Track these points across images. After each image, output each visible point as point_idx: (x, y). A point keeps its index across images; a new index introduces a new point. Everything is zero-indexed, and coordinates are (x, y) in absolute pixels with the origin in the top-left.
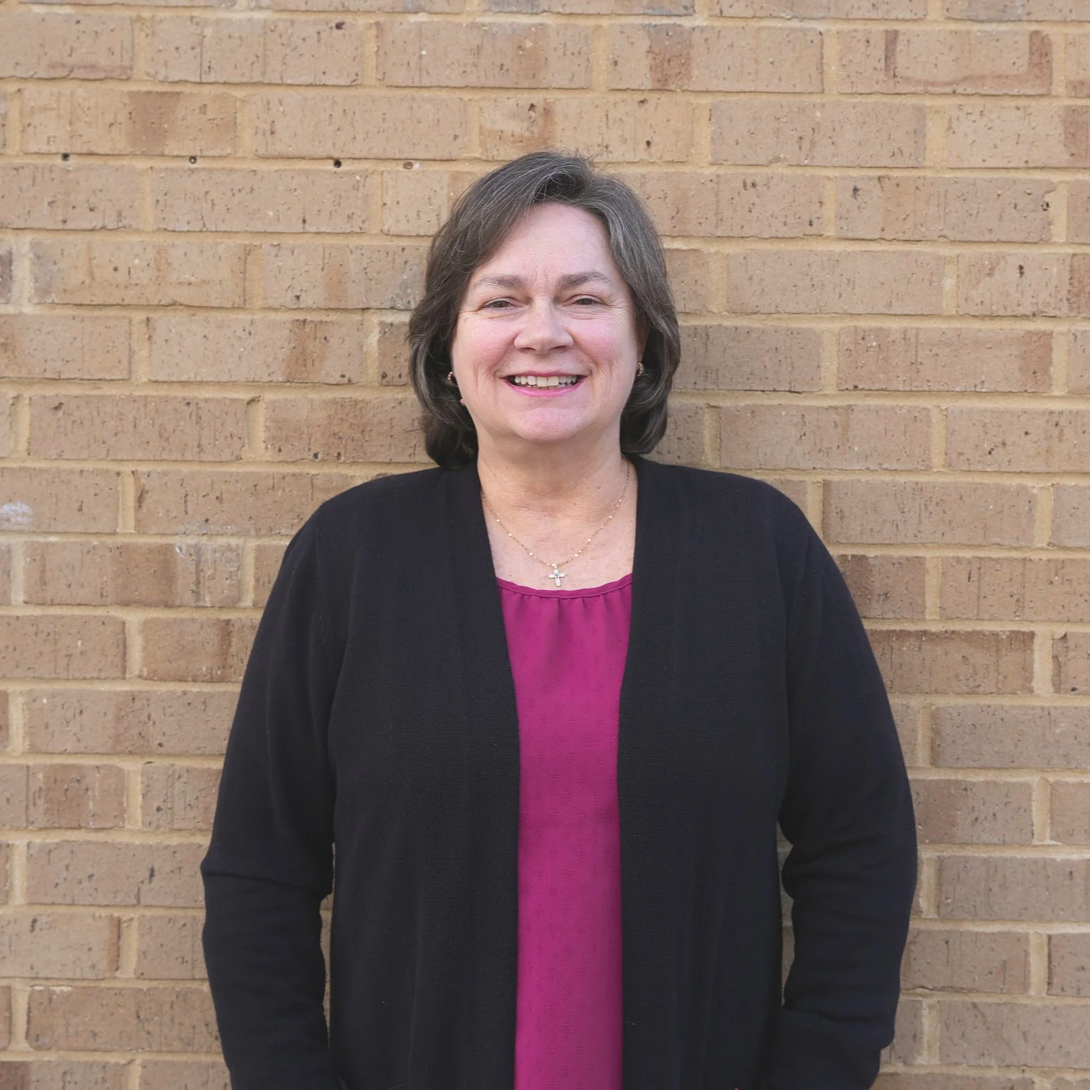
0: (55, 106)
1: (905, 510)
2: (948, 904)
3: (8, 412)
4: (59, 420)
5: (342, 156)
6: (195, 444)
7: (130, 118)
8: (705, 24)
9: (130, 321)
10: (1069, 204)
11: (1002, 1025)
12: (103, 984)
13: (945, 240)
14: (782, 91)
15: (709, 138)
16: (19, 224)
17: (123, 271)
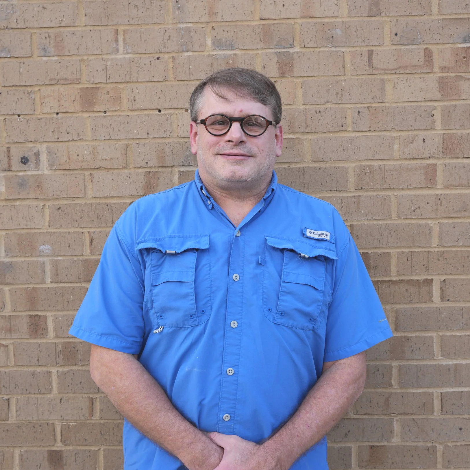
0: (52, 95)
1: (382, 234)
2: (402, 383)
3: (41, 211)
4: (60, 213)
5: (162, 108)
6: (111, 221)
7: (81, 98)
8: (298, 51)
9: (84, 175)
10: (441, 114)
11: (424, 426)
12: (88, 422)
13: (394, 130)
14: (329, 75)
15: (302, 95)
16: (41, 140)
17: (81, 156)
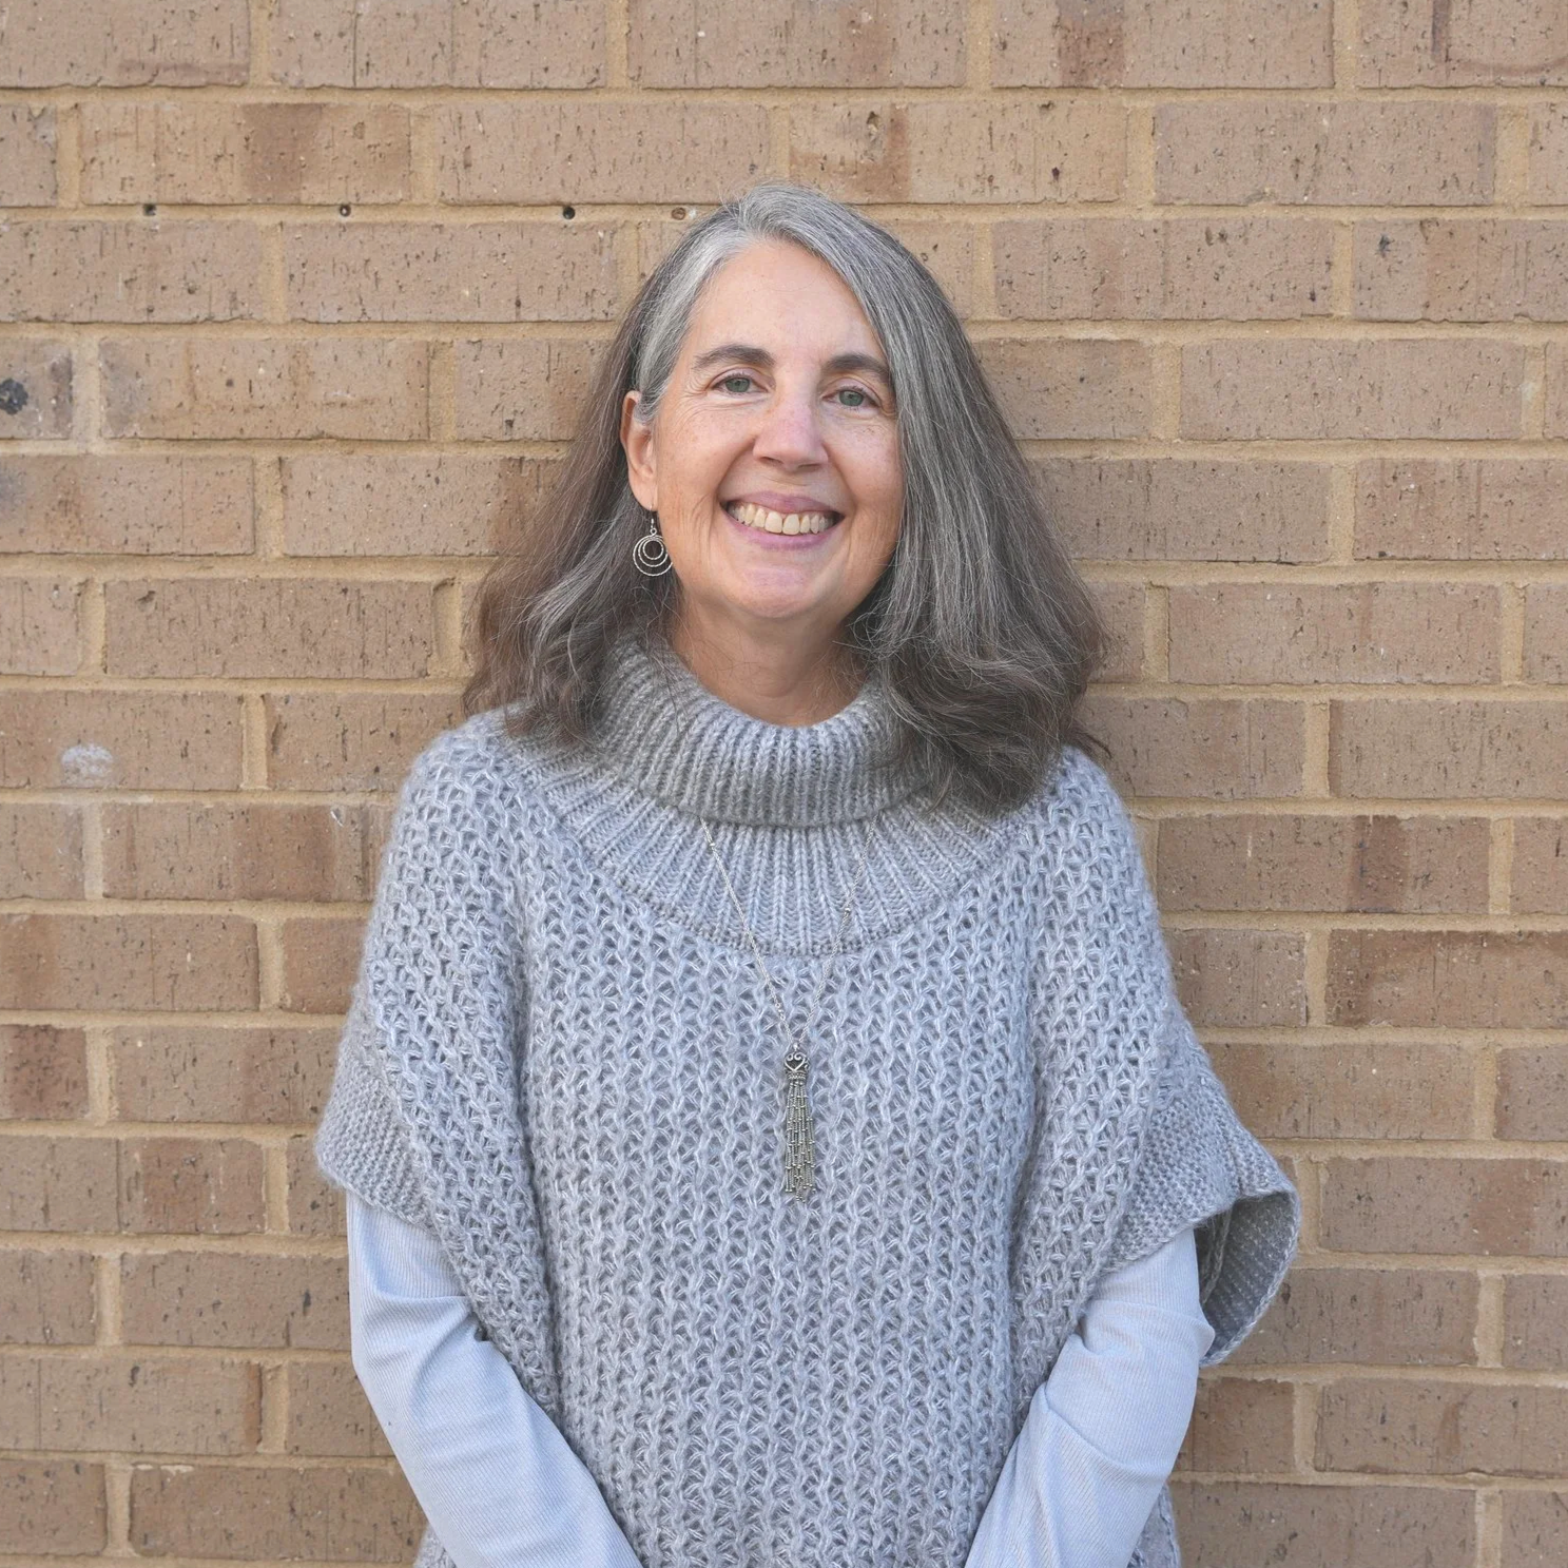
0: (131, 129)
1: (1459, 746)
2: (1517, 1348)
3: (71, 607)
4: (149, 617)
5: (577, 200)
6: (357, 653)
7: (247, 147)
9: (254, 463)
12: (239, 1463)
13: (1527, 320)
14: (1269, 86)
15: (1152, 162)
16: (83, 316)
17: (241, 386)
